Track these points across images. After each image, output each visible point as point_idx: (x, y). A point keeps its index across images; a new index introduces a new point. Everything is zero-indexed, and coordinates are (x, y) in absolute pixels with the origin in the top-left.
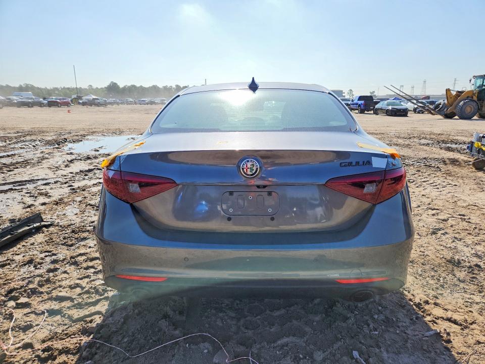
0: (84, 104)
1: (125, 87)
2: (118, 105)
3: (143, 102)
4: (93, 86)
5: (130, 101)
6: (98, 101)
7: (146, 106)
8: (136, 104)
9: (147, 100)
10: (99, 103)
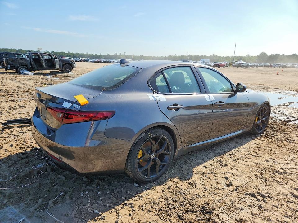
0: (234, 66)
1: (271, 55)
2: (257, 67)
3: (277, 66)
4: (250, 55)
5: (267, 65)
6: (243, 64)
7: (279, 68)
8: (271, 67)
9: (281, 64)
10: (243, 66)
